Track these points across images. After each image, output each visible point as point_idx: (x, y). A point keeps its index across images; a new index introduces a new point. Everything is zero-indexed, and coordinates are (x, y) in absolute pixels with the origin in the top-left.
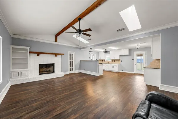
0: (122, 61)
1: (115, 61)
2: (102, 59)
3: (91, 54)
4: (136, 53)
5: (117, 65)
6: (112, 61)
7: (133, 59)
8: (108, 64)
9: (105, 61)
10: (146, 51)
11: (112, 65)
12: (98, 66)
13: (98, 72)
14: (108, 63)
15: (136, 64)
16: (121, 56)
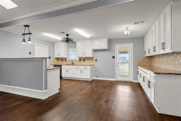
0: (96, 60)
1: (84, 60)
2: (61, 56)
3: (26, 40)
4: (118, 47)
5: (89, 67)
6: (80, 60)
7: (114, 57)
8: (72, 67)
9: (68, 59)
10: (133, 44)
11: (80, 67)
12: (46, 72)
13: (46, 88)
14: (73, 64)
15: (118, 64)
16: (95, 51)
